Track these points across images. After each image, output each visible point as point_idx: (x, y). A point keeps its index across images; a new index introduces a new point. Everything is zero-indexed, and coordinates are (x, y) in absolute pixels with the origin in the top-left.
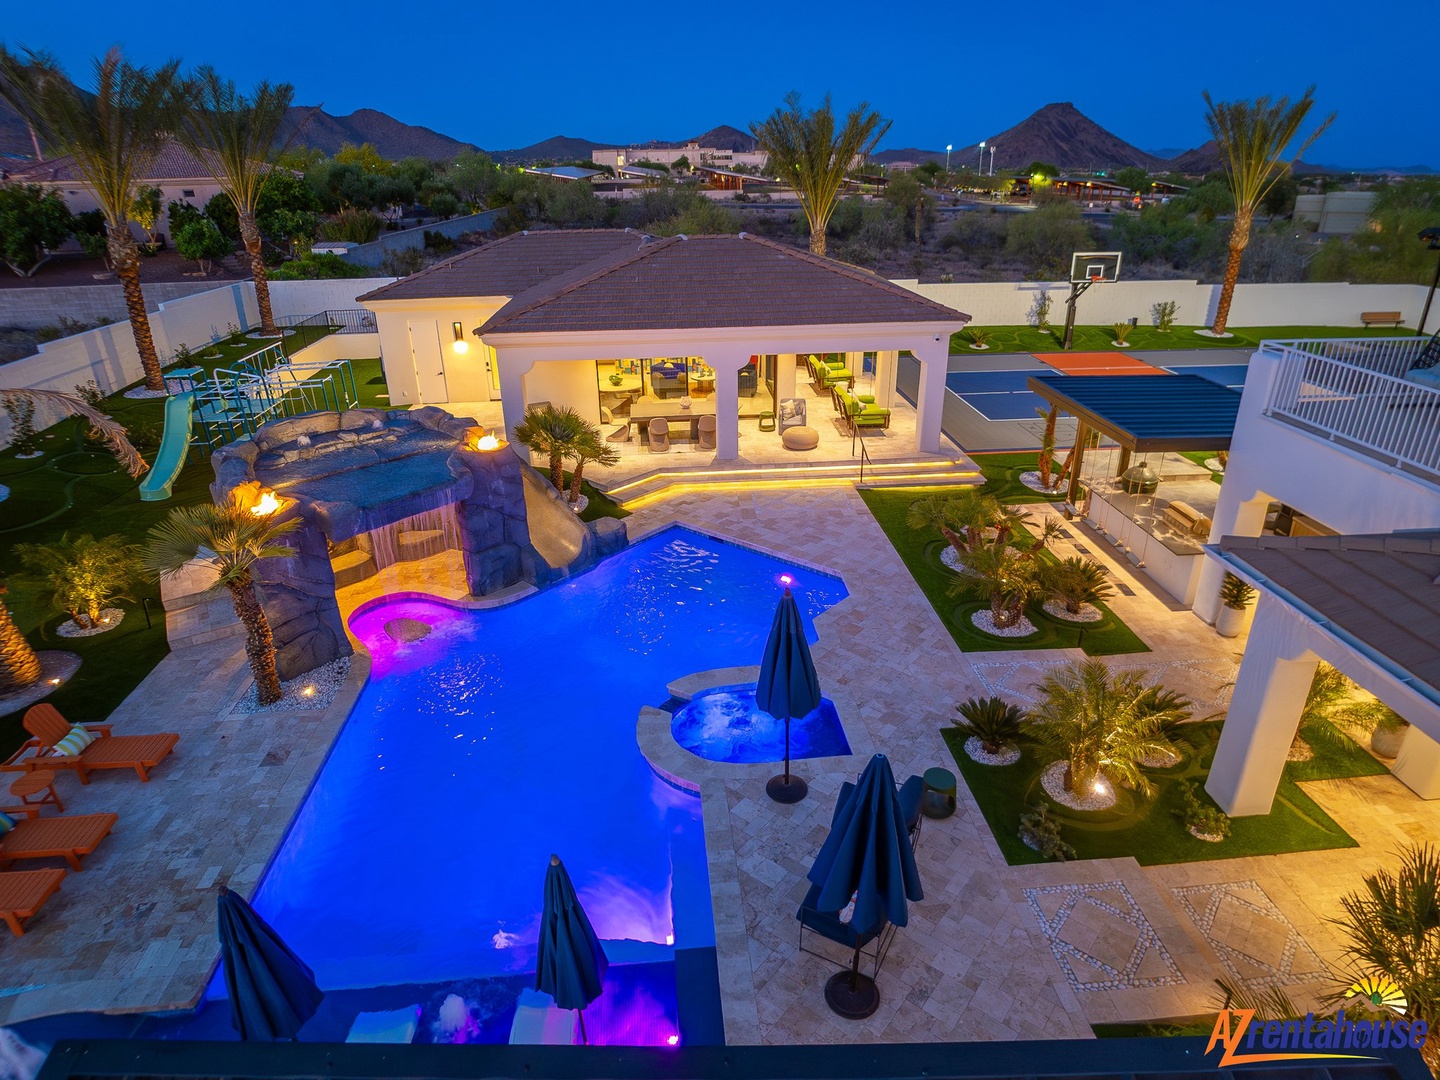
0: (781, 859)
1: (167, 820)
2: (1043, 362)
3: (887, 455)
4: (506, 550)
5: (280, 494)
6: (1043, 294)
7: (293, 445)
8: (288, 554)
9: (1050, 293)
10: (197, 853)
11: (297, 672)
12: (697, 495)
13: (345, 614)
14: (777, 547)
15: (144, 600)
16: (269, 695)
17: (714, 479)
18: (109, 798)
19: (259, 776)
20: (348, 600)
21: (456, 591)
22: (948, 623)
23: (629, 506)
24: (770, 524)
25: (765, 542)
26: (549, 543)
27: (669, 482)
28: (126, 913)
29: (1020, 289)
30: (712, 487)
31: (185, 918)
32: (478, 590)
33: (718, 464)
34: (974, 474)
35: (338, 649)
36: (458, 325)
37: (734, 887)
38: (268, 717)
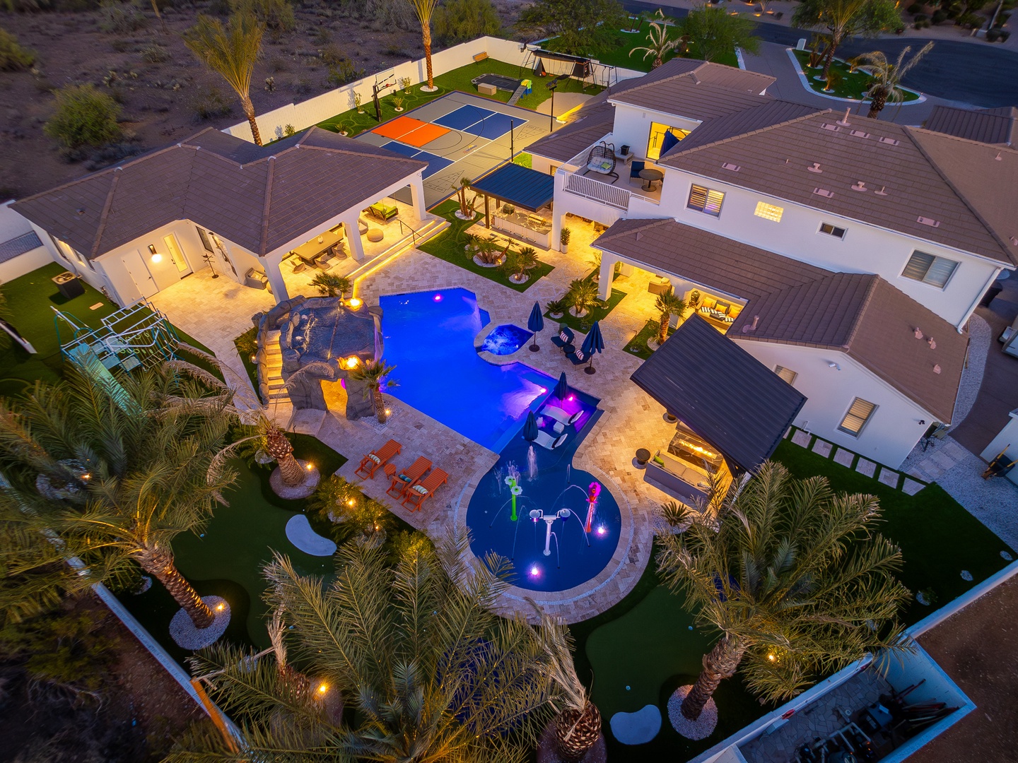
0: (552, 361)
1: (425, 452)
2: (383, 136)
3: (412, 228)
6: (351, 91)
9: (356, 90)
10: (447, 448)
12: (366, 279)
14: (429, 287)
19: (424, 431)
22: (509, 287)
24: (412, 278)
25: (424, 287)
28: (458, 463)
29: (341, 92)
30: (367, 274)
31: (471, 454)
34: (444, 222)
36: (151, 247)
37: (552, 371)
38: (393, 423)
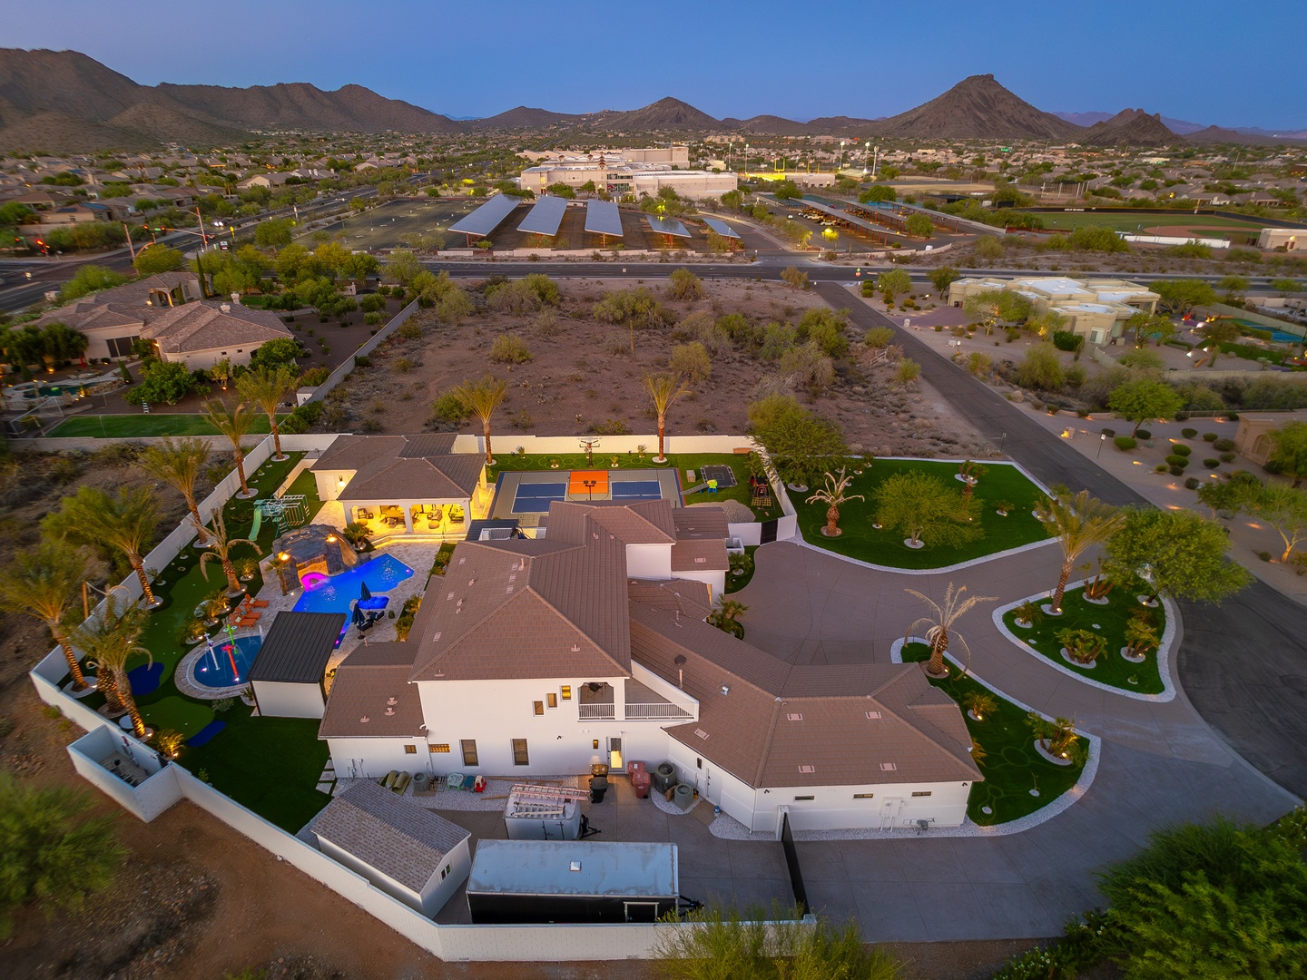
2: (570, 477)
3: (455, 532)
4: (336, 563)
5: (287, 554)
7: (289, 539)
8: (289, 568)
11: (290, 589)
12: (396, 543)
13: (300, 577)
15: (257, 573)
16: (285, 594)
17: (406, 538)
18: (257, 610)
20: (301, 574)
21: (326, 573)
23: (376, 547)
26: (349, 560)
27: (391, 539)
30: (401, 541)
32: (330, 572)
33: (406, 533)
35: (299, 585)
36: (341, 477)
38: (285, 598)
